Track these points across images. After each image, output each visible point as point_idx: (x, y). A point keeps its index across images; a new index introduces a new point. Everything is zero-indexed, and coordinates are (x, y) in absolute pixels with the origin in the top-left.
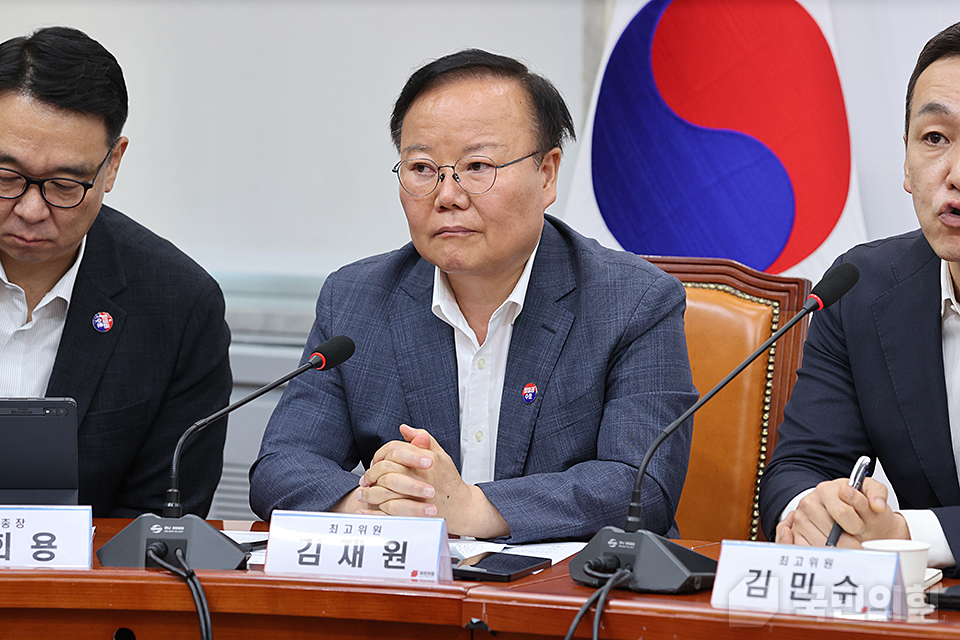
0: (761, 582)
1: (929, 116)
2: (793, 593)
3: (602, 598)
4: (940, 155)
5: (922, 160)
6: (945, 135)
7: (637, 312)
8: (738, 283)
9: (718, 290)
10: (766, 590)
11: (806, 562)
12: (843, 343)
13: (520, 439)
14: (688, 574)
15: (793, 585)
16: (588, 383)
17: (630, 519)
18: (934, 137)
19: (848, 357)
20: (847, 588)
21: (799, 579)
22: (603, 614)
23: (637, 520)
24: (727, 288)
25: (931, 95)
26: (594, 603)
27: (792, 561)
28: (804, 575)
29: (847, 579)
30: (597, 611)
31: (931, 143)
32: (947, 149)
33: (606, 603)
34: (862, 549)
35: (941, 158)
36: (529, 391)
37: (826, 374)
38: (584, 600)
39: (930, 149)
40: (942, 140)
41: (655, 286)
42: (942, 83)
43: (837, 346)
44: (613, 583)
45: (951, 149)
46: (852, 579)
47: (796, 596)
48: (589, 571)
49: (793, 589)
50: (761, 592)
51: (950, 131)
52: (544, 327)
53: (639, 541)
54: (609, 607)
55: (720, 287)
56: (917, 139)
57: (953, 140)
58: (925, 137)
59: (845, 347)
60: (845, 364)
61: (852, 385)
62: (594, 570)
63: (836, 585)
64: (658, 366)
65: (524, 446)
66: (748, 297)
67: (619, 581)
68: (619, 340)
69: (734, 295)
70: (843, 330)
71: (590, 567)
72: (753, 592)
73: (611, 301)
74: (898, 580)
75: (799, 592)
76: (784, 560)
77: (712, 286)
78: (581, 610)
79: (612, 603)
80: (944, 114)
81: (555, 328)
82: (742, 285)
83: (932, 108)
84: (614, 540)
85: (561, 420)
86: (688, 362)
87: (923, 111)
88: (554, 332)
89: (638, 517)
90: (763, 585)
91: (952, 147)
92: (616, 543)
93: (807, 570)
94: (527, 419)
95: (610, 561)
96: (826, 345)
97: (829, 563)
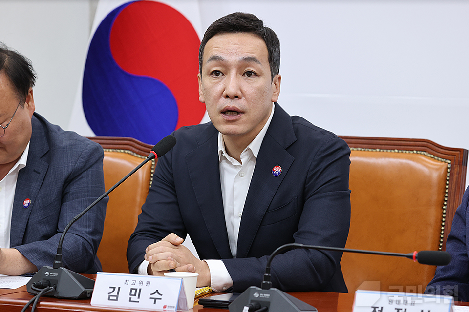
0: (115, 293)
1: (213, 62)
2: (130, 298)
3: (36, 300)
4: (220, 82)
5: (211, 84)
6: (222, 71)
7: (78, 162)
8: (135, 149)
9: (125, 153)
10: (117, 297)
11: (137, 283)
12: (172, 175)
13: (22, 226)
14: (84, 289)
15: (131, 295)
16: (53, 197)
17: (56, 262)
18: (217, 73)
19: (174, 182)
20: (156, 296)
21: (133, 291)
22: (36, 308)
23: (60, 262)
24: (130, 152)
25: (214, 52)
26: (32, 303)
27: (131, 282)
28: (136, 289)
29: (157, 291)
30: (33, 307)
31: (215, 76)
32: (223, 78)
33: (38, 303)
34: (164, 276)
35: (220, 83)
36: (27, 203)
37: (162, 190)
38: (27, 302)
39: (215, 79)
40: (221, 74)
41: (87, 149)
42: (219, 46)
43: (169, 176)
44: (42, 293)
45: (225, 79)
46: (159, 291)
47: (132, 300)
48: (34, 288)
49: (131, 297)
50: (115, 298)
51: (224, 69)
52: (34, 171)
53: (60, 272)
54: (40, 305)
55: (126, 151)
56: (208, 74)
57: (226, 74)
58: (212, 73)
59: (173, 177)
60: (172, 187)
61: (176, 196)
62: (36, 287)
63: (151, 294)
64: (88, 187)
65: (23, 229)
66: (139, 156)
67: (46, 293)
68: (69, 176)
69: (133, 155)
70: (172, 168)
71: (34, 286)
72: (111, 298)
73: (64, 156)
74: (182, 291)
75: (134, 298)
76: (127, 282)
77: (122, 151)
78: (25, 307)
79: (41, 303)
80: (221, 61)
81: (40, 171)
82: (137, 150)
83: (214, 58)
84: (49, 272)
85: (41, 215)
86: (104, 185)
87: (210, 60)
88: (39, 173)
89: (60, 261)
90: (116, 295)
91: (226, 77)
92: (48, 274)
93: (137, 286)
94: (25, 216)
95: (45, 283)
96: (164, 177)
97: (148, 283)
